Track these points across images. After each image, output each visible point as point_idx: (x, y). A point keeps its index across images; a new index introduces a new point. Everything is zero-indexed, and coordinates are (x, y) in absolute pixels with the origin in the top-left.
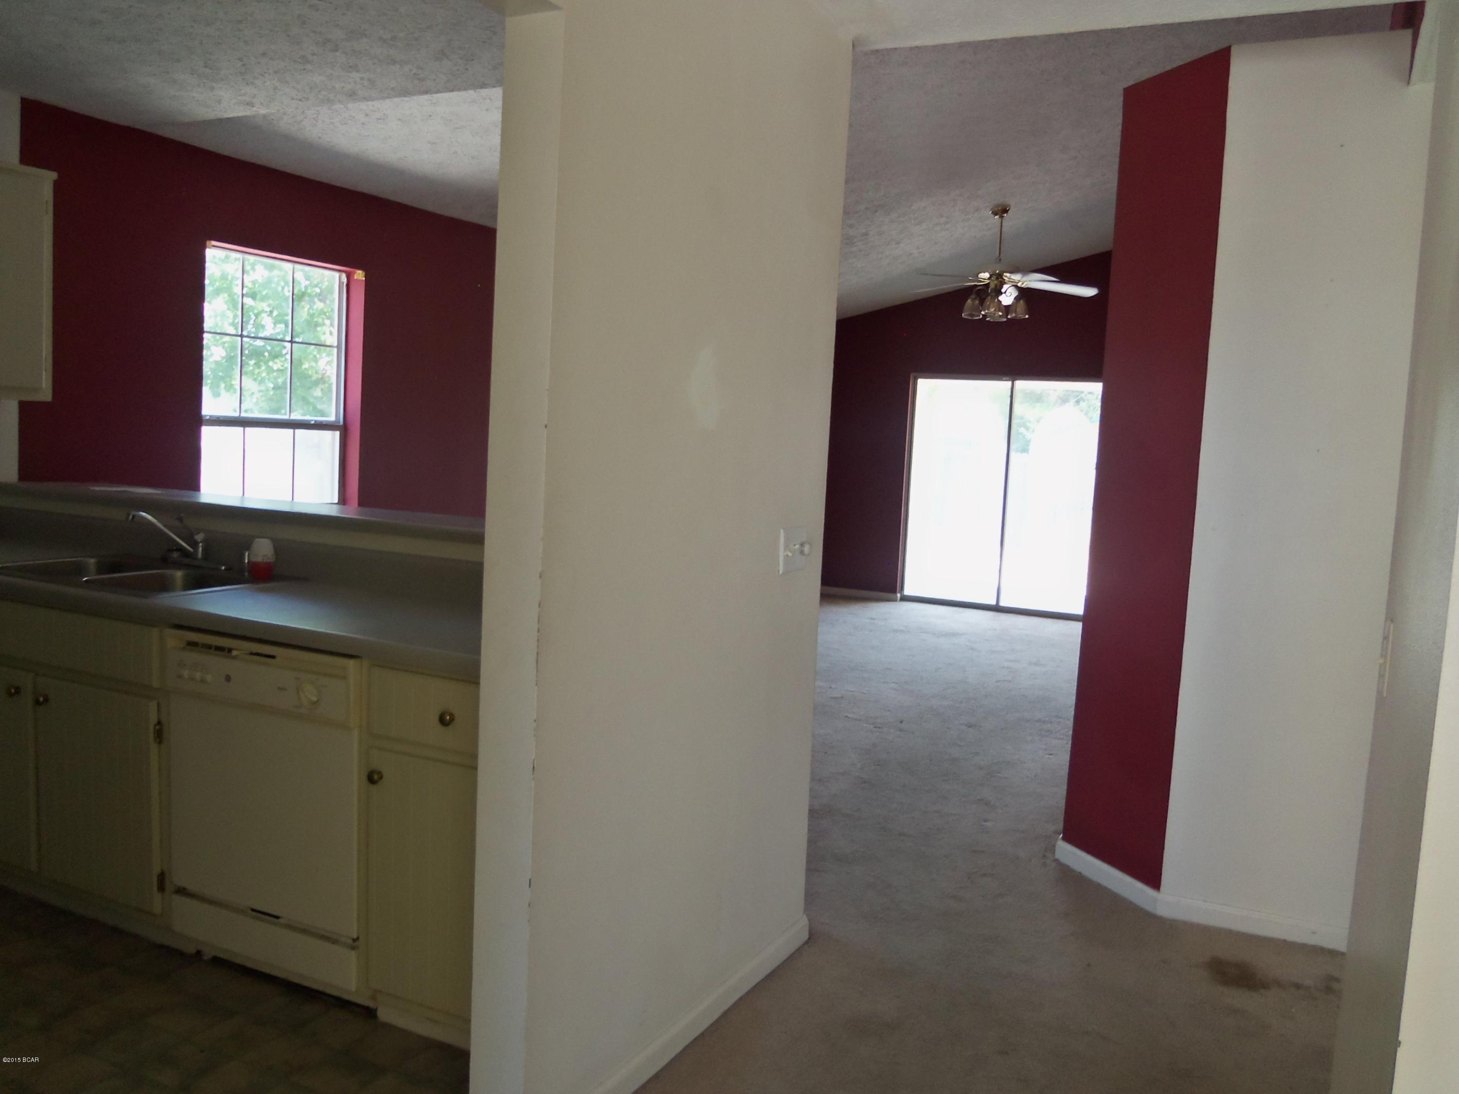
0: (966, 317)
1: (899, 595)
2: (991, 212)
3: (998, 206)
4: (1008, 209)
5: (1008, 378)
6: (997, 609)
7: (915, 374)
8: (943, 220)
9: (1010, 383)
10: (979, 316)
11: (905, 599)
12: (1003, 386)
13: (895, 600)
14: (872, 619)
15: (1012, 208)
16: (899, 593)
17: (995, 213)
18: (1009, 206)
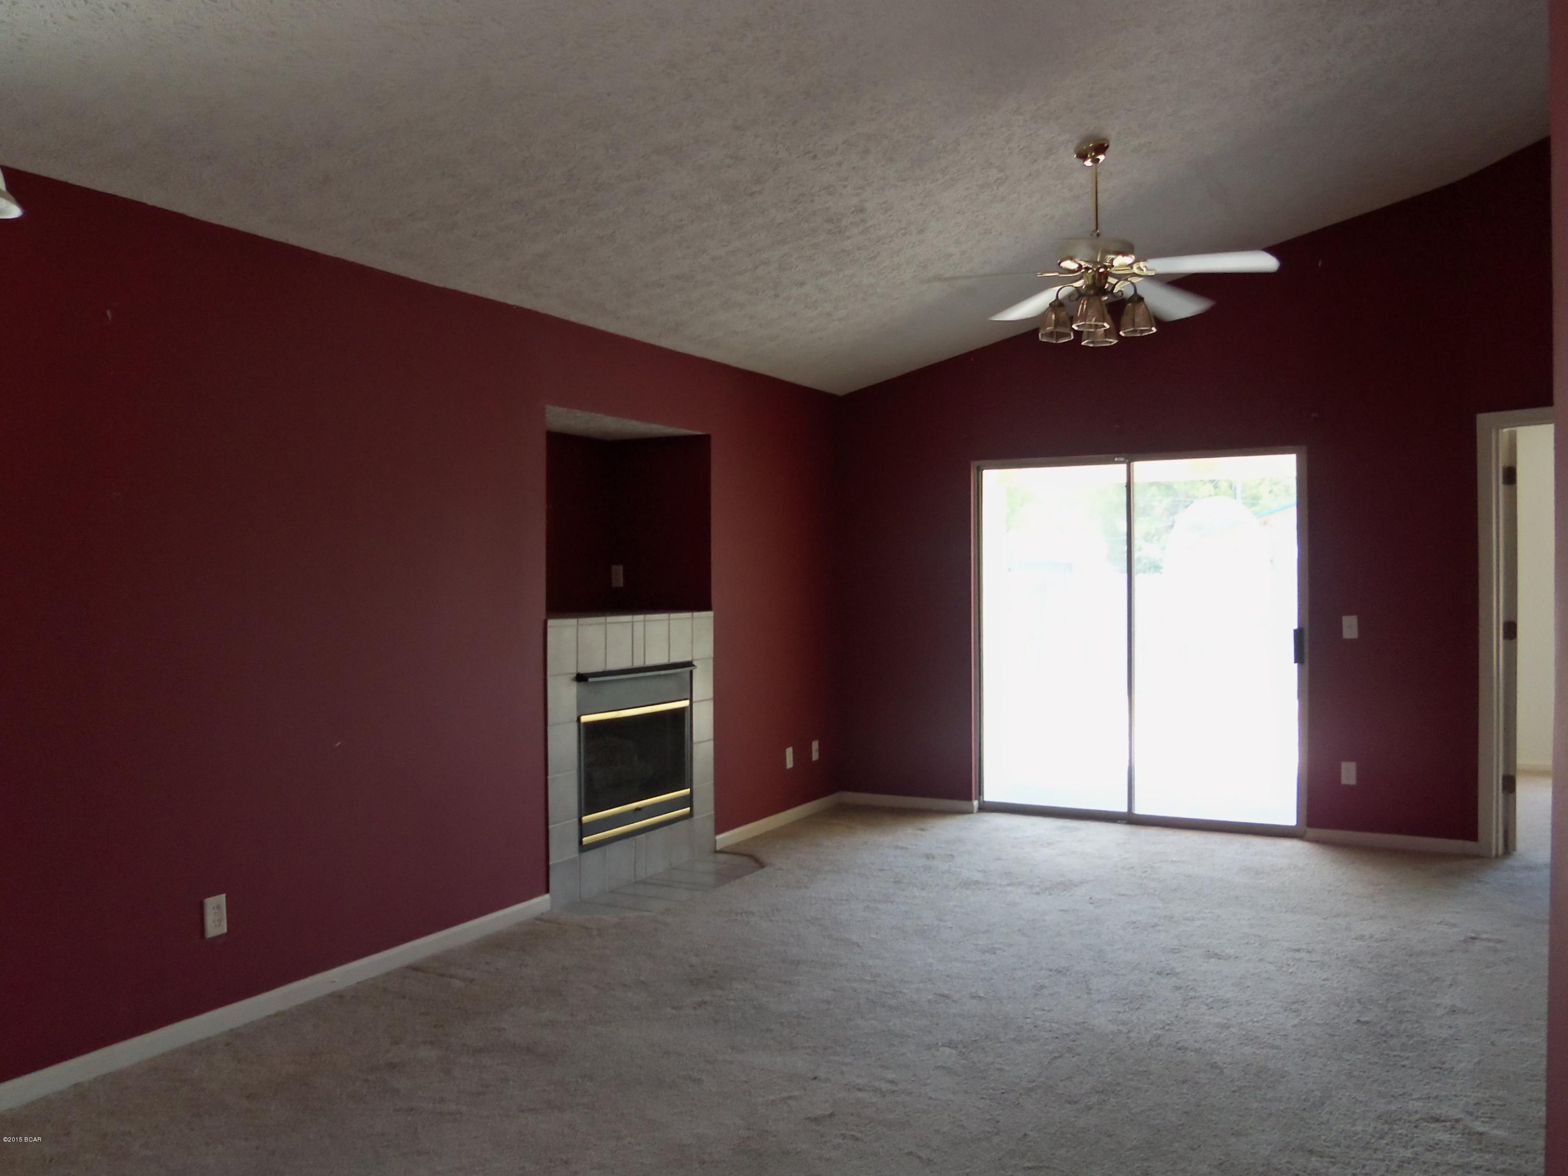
0: (1044, 340)
1: (976, 803)
2: (1075, 156)
3: (1086, 140)
4: (1106, 145)
5: (1122, 459)
6: (1130, 819)
7: (977, 463)
8: (994, 173)
9: (1124, 467)
10: (1070, 335)
11: (987, 808)
12: (1114, 472)
13: (969, 812)
14: (929, 857)
15: (1111, 144)
16: (976, 799)
17: (1083, 156)
18: (1108, 141)
